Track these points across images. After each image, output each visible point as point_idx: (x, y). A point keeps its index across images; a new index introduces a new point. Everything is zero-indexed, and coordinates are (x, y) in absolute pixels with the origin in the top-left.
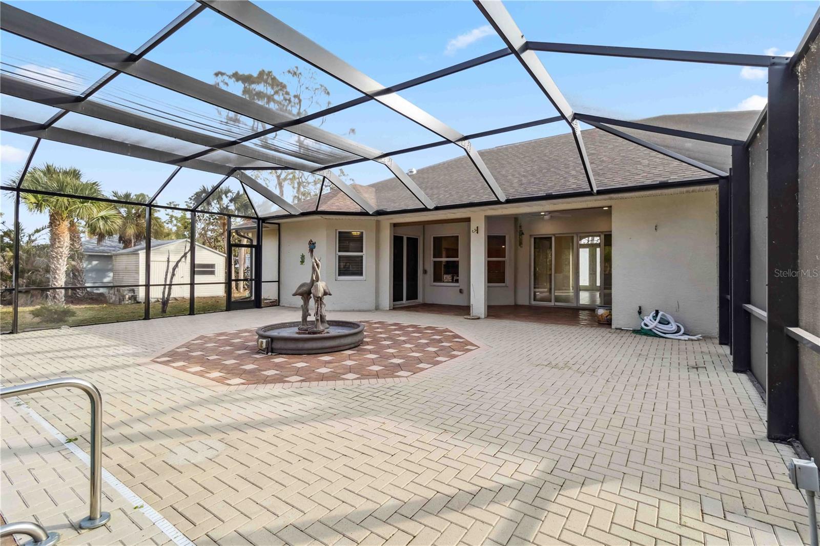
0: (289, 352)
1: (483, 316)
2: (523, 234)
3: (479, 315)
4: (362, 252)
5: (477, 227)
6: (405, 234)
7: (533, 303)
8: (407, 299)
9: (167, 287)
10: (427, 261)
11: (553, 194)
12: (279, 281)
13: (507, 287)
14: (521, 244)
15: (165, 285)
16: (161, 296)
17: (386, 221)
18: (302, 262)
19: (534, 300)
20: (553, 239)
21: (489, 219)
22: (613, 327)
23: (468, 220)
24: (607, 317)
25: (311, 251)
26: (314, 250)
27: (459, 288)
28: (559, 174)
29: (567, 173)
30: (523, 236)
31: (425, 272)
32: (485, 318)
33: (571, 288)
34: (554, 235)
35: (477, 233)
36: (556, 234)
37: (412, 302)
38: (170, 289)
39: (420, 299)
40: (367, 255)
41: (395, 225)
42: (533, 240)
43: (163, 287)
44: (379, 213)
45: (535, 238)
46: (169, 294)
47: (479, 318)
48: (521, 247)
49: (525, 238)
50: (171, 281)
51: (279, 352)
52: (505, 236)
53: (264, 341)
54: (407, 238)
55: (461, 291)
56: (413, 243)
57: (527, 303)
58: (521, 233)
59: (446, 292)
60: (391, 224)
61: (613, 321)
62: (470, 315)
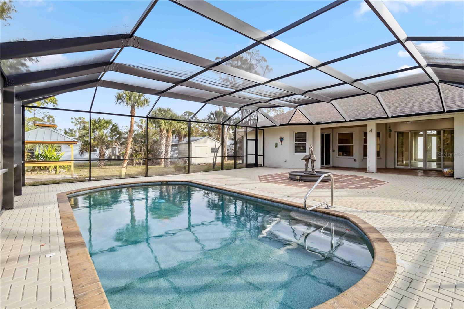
0: (309, 181)
1: (375, 172)
2: (391, 131)
3: (373, 171)
4: (306, 141)
5: (371, 129)
6: (326, 132)
7: (397, 167)
8: (326, 164)
9: (215, 158)
10: (335, 145)
11: (419, 113)
12: (263, 155)
13: (381, 158)
14: (390, 136)
15: (214, 157)
16: (212, 162)
17: (319, 127)
18: (276, 146)
19: (397, 166)
20: (410, 133)
21: (378, 125)
22: (455, 177)
23: (366, 125)
24: (450, 173)
25: (281, 141)
26: (283, 141)
27: (354, 159)
28: (419, 102)
29: (423, 101)
30: (391, 132)
31: (333, 151)
32: (376, 173)
33: (414, 160)
34: (410, 131)
35: (371, 132)
36: (412, 131)
37: (328, 166)
38: (216, 158)
39: (331, 164)
40: (309, 143)
41: (322, 129)
42: (396, 134)
43: (213, 158)
44: (318, 123)
45: (398, 133)
46: (216, 161)
47: (373, 173)
48: (390, 138)
49: (392, 133)
50: (216, 155)
51: (304, 181)
52: (380, 132)
53: (299, 176)
54: (326, 134)
55: (355, 160)
56: (328, 136)
57: (393, 167)
58: (390, 130)
59: (346, 161)
60: (320, 128)
61: (454, 175)
62: (367, 171)
